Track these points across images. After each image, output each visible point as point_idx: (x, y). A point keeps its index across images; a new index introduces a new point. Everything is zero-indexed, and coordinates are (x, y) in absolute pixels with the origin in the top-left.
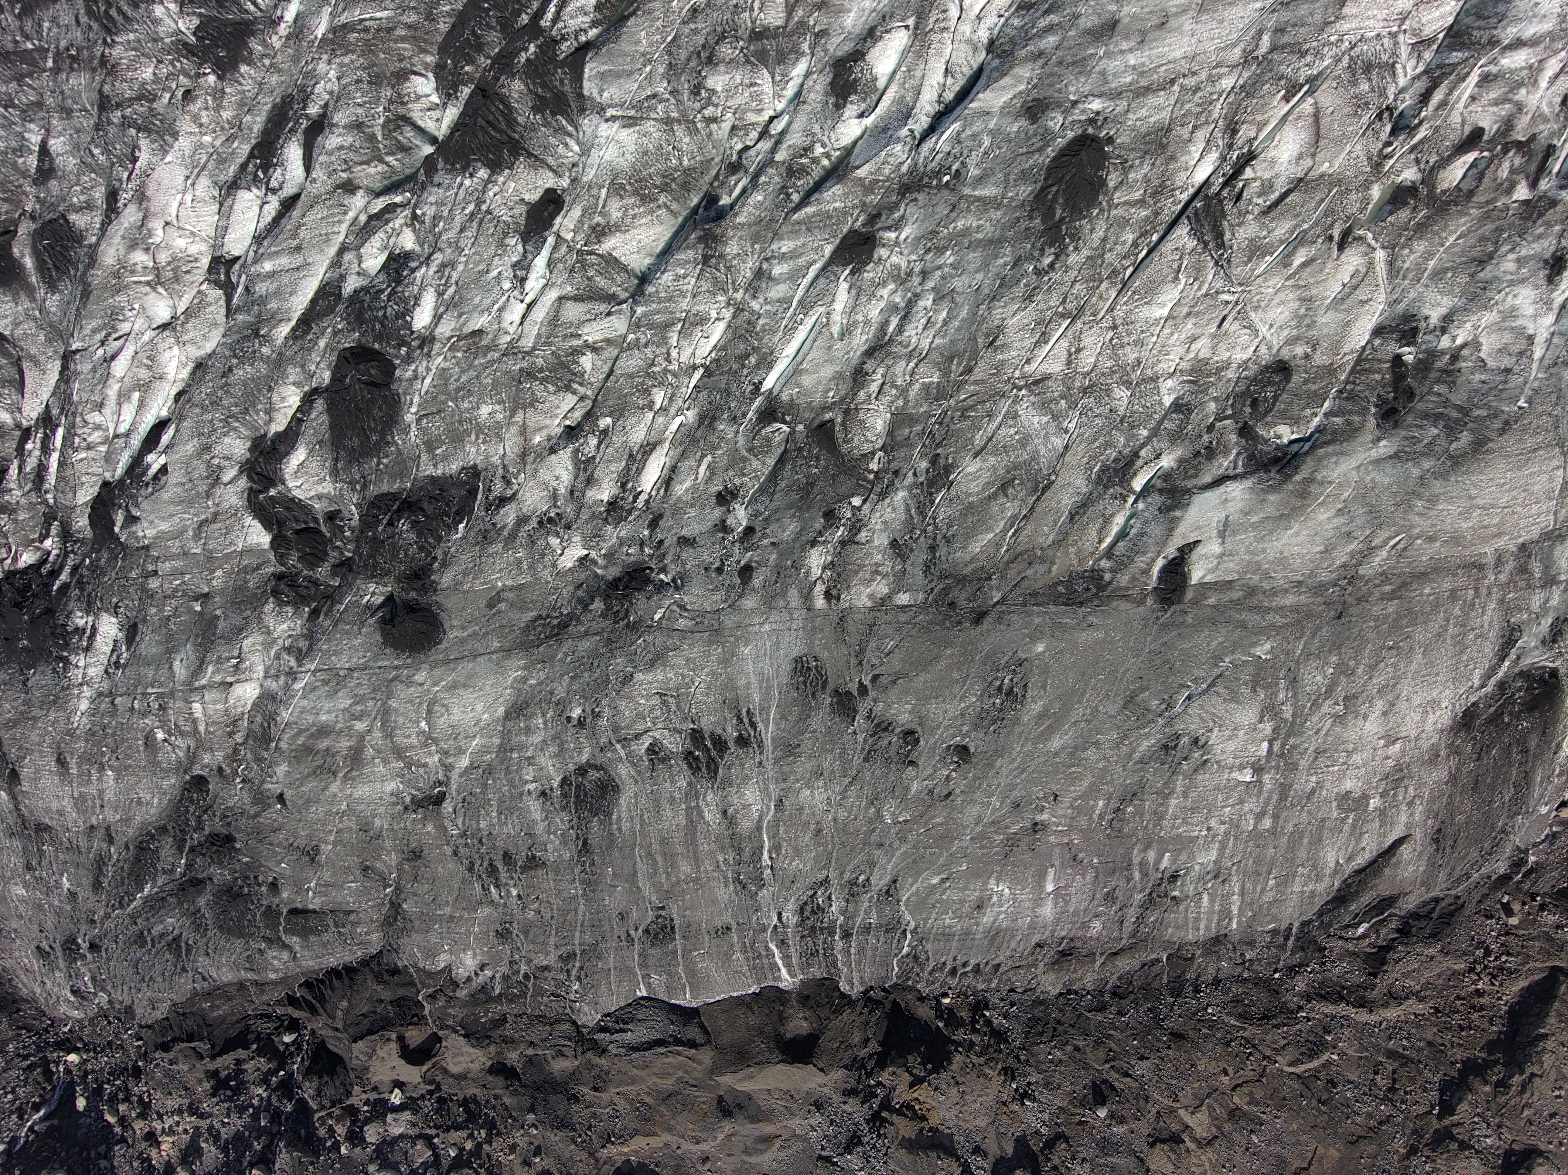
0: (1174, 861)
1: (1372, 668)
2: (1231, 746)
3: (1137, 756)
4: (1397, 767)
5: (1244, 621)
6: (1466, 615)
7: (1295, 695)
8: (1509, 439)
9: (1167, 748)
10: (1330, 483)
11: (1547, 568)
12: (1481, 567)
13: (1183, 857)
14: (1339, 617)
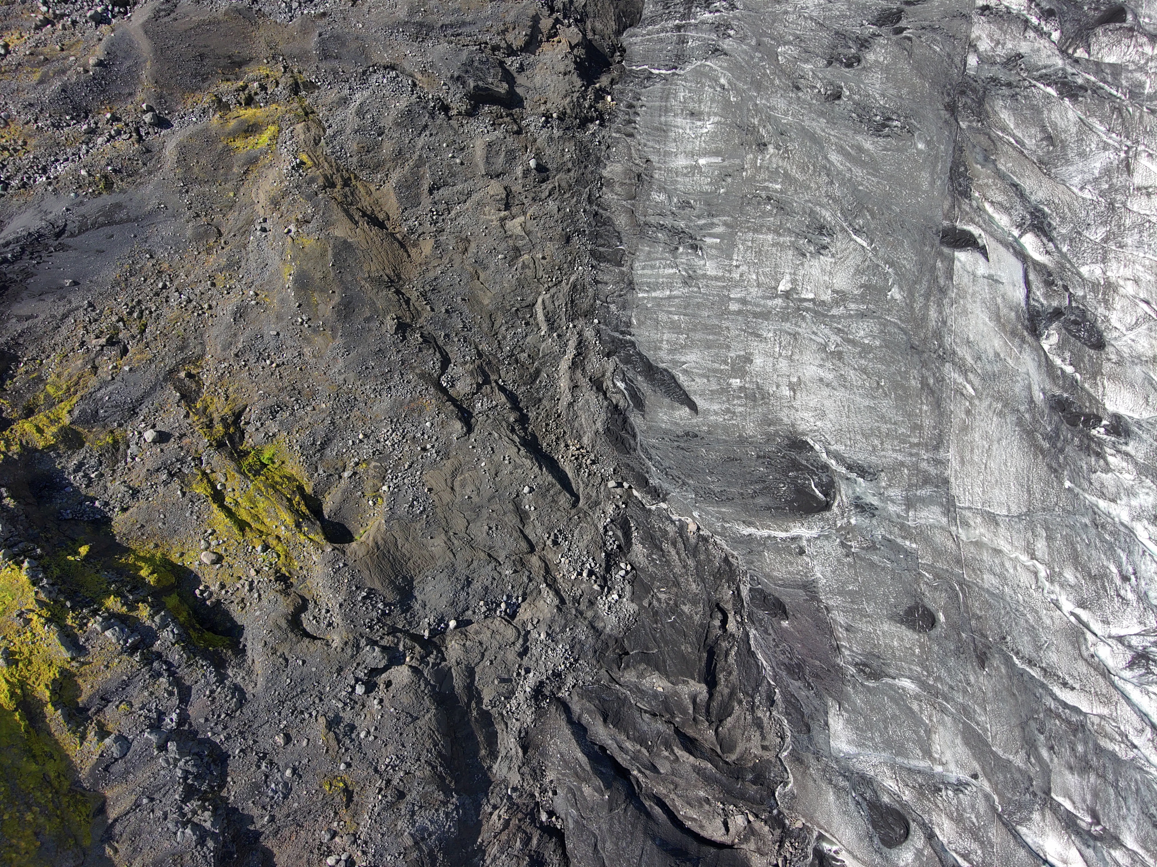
0: (711, 247)
1: (864, 371)
2: (816, 272)
3: (818, 209)
4: (765, 396)
5: (921, 283)
6: (897, 438)
7: (850, 316)
8: (1043, 471)
9: (822, 229)
10: (1020, 352)
11: (922, 500)
12: (936, 448)
13: (714, 252)
14: (912, 347)
